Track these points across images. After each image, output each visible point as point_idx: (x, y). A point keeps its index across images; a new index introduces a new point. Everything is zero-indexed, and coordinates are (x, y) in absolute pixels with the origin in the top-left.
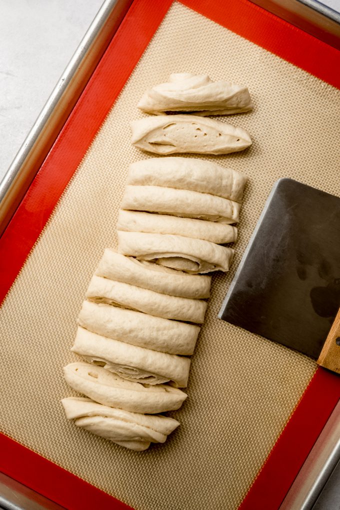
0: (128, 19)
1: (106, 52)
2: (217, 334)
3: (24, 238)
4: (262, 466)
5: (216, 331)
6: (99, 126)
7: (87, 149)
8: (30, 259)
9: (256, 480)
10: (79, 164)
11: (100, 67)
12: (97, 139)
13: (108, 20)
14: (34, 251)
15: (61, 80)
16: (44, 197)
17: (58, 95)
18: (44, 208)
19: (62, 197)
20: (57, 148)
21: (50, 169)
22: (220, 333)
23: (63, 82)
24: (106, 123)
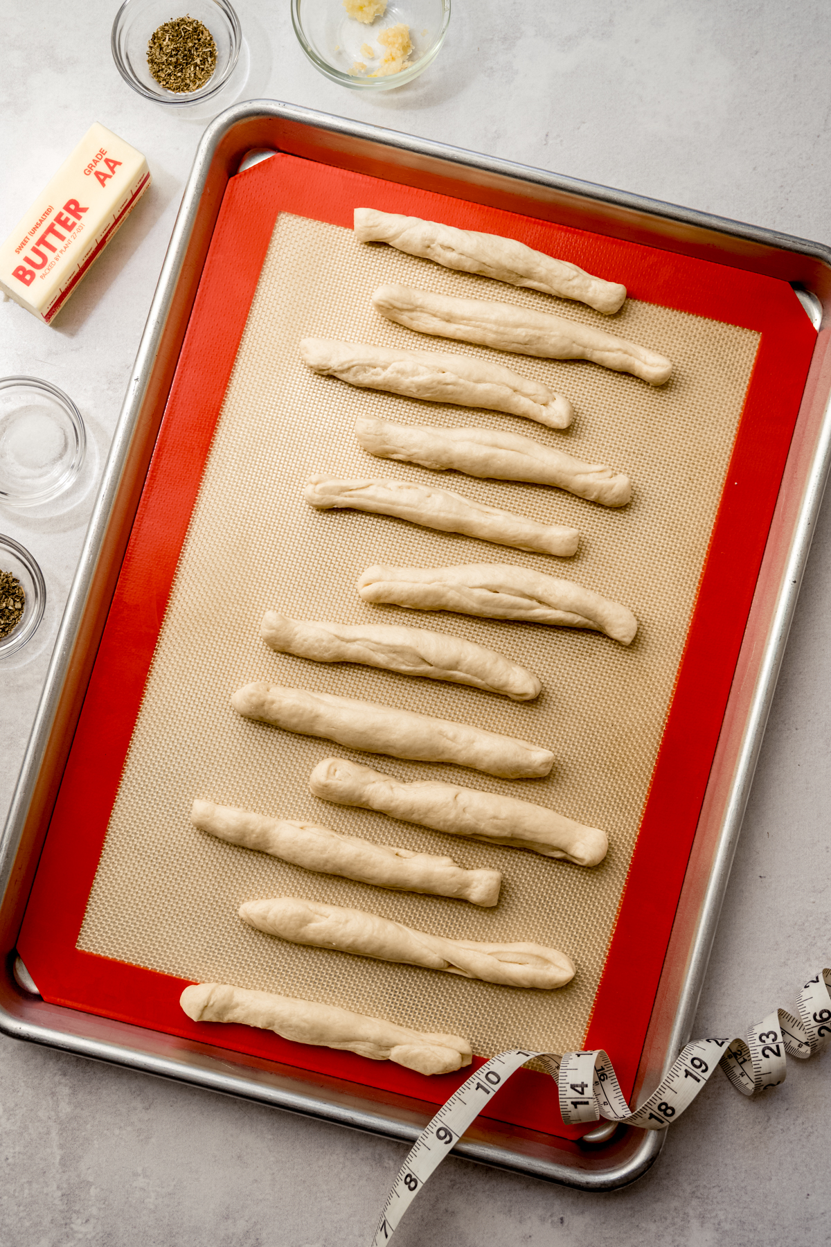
0: (214, 258)
1: (191, 319)
2: (486, 722)
3: (133, 650)
4: (618, 909)
5: (483, 717)
6: (210, 438)
7: (199, 479)
8: (151, 680)
9: (614, 935)
10: (193, 506)
11: (187, 344)
12: (212, 459)
13: (183, 270)
14: (156, 665)
15: (133, 382)
16: (150, 574)
17: (134, 406)
18: (155, 592)
19: (178, 567)
20: (151, 491)
21: (149, 527)
22: (491, 719)
23: (138, 383)
24: (220, 431)
